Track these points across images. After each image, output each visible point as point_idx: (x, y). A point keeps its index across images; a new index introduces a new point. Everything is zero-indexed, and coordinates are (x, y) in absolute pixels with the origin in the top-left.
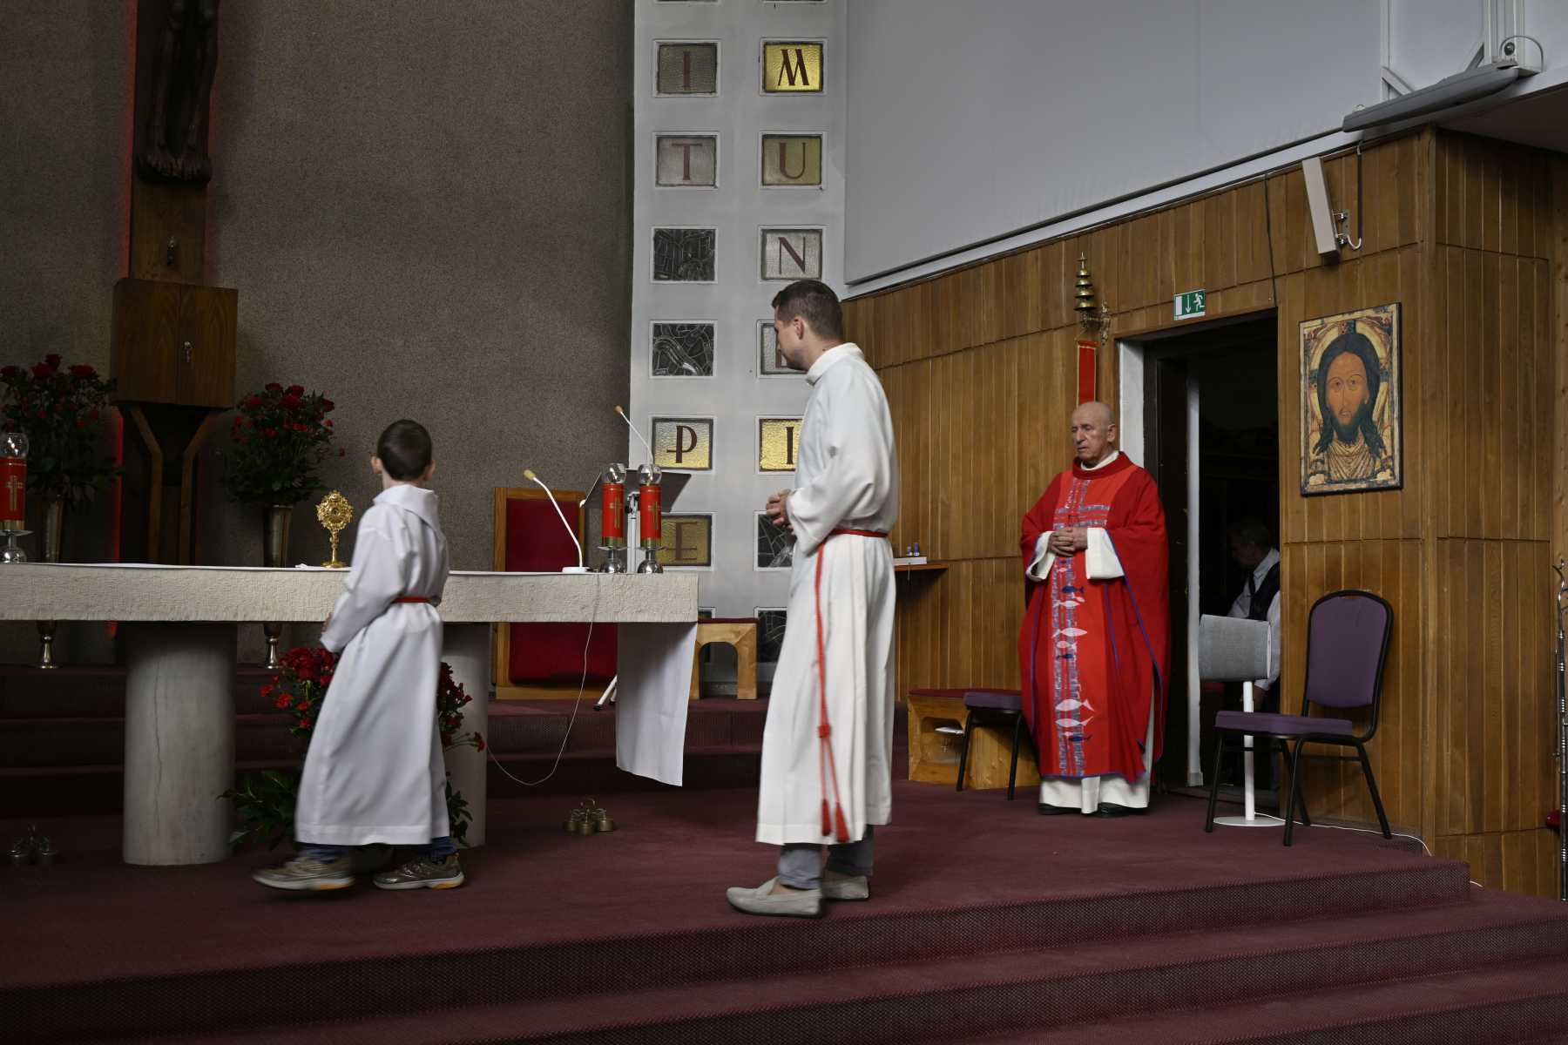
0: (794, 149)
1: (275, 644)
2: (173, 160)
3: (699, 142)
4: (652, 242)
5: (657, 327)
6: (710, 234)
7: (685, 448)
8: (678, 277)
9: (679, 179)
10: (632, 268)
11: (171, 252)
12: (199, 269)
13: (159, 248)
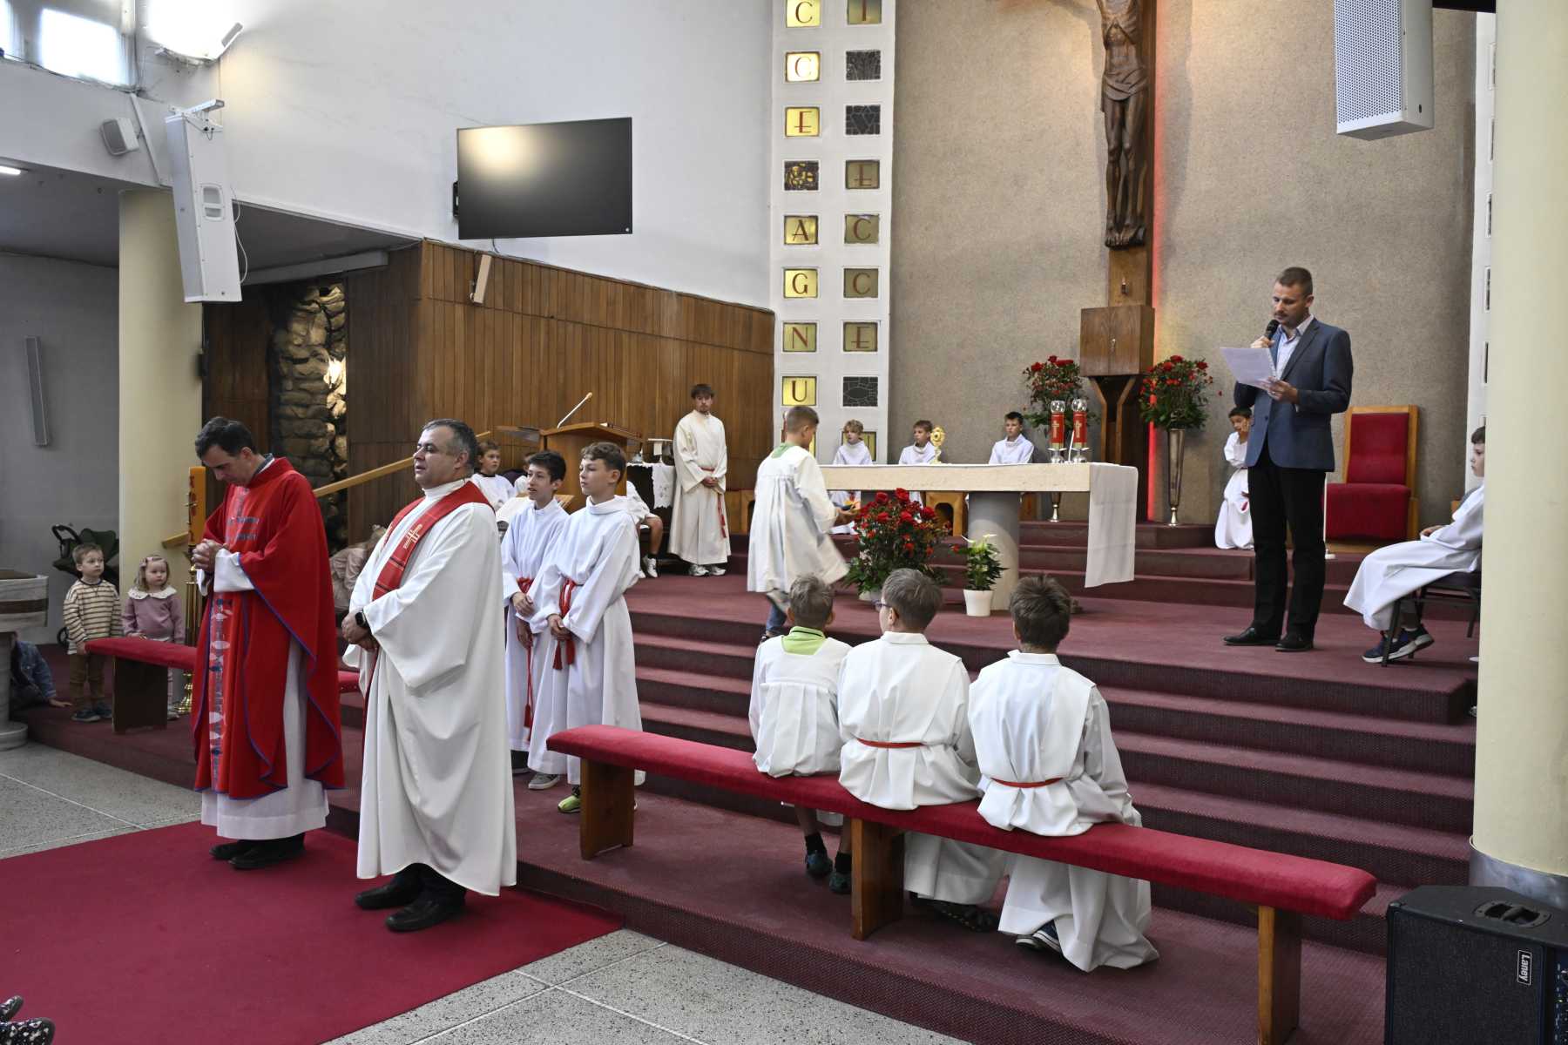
1: (1176, 511)
2: (1117, 235)
4: (1487, 206)
5: (1490, 271)
10: (1472, 229)
11: (1123, 287)
12: (1143, 293)
13: (1120, 287)
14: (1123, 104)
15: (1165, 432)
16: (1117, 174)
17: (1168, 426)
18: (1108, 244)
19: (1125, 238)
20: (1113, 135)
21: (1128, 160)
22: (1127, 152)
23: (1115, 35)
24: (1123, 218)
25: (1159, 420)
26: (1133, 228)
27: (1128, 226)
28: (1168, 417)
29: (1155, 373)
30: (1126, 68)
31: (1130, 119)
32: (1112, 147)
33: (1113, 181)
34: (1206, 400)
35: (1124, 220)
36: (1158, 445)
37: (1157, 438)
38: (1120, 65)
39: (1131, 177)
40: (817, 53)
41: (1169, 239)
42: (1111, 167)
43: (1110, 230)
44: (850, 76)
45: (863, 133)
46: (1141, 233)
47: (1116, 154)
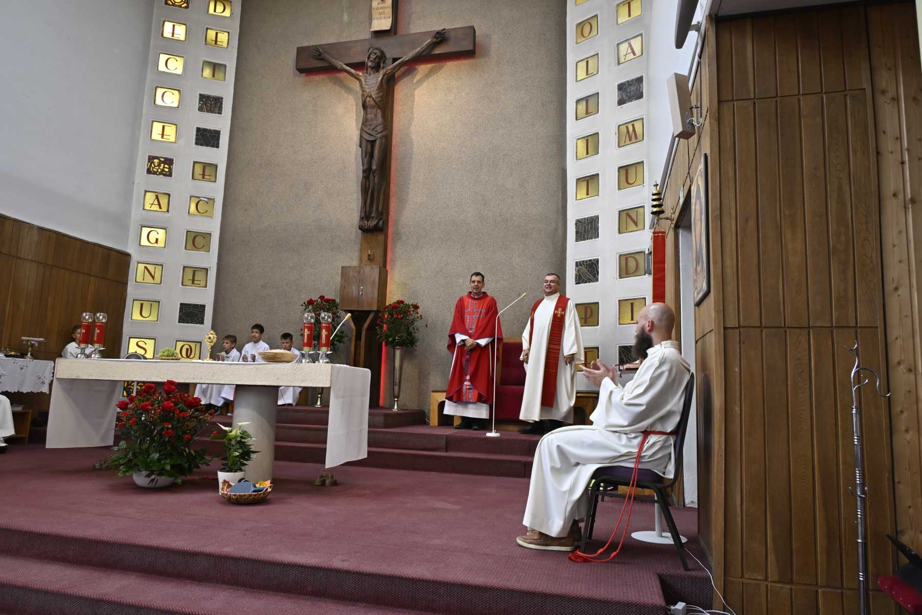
0: (632, 172)
3: (592, 177)
4: (574, 226)
5: (577, 263)
6: (597, 217)
7: (588, 317)
8: (584, 240)
9: (585, 196)
10: (566, 238)
11: (369, 255)
12: (381, 260)
13: (367, 255)
14: (373, 143)
15: (392, 349)
16: (367, 185)
17: (393, 345)
18: (361, 228)
19: (371, 224)
20: (366, 161)
21: (374, 177)
22: (374, 172)
23: (369, 101)
24: (371, 213)
25: (388, 341)
26: (377, 219)
27: (373, 217)
28: (394, 339)
29: (386, 310)
30: (375, 122)
31: (376, 152)
32: (365, 167)
33: (365, 190)
34: (418, 329)
35: (371, 214)
36: (387, 358)
37: (387, 353)
38: (372, 120)
39: (376, 187)
40: (179, 91)
41: (398, 229)
42: (364, 180)
43: (362, 219)
44: (201, 109)
45: (207, 145)
46: (381, 223)
47: (367, 172)
